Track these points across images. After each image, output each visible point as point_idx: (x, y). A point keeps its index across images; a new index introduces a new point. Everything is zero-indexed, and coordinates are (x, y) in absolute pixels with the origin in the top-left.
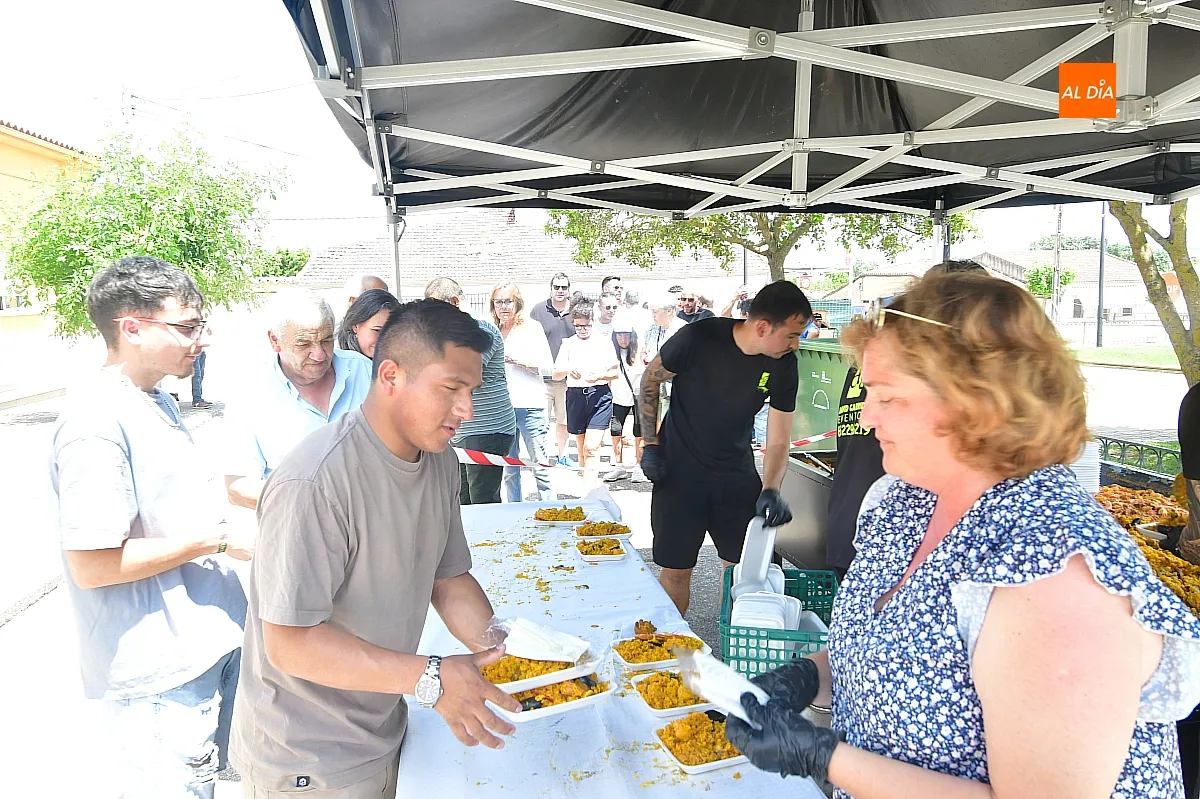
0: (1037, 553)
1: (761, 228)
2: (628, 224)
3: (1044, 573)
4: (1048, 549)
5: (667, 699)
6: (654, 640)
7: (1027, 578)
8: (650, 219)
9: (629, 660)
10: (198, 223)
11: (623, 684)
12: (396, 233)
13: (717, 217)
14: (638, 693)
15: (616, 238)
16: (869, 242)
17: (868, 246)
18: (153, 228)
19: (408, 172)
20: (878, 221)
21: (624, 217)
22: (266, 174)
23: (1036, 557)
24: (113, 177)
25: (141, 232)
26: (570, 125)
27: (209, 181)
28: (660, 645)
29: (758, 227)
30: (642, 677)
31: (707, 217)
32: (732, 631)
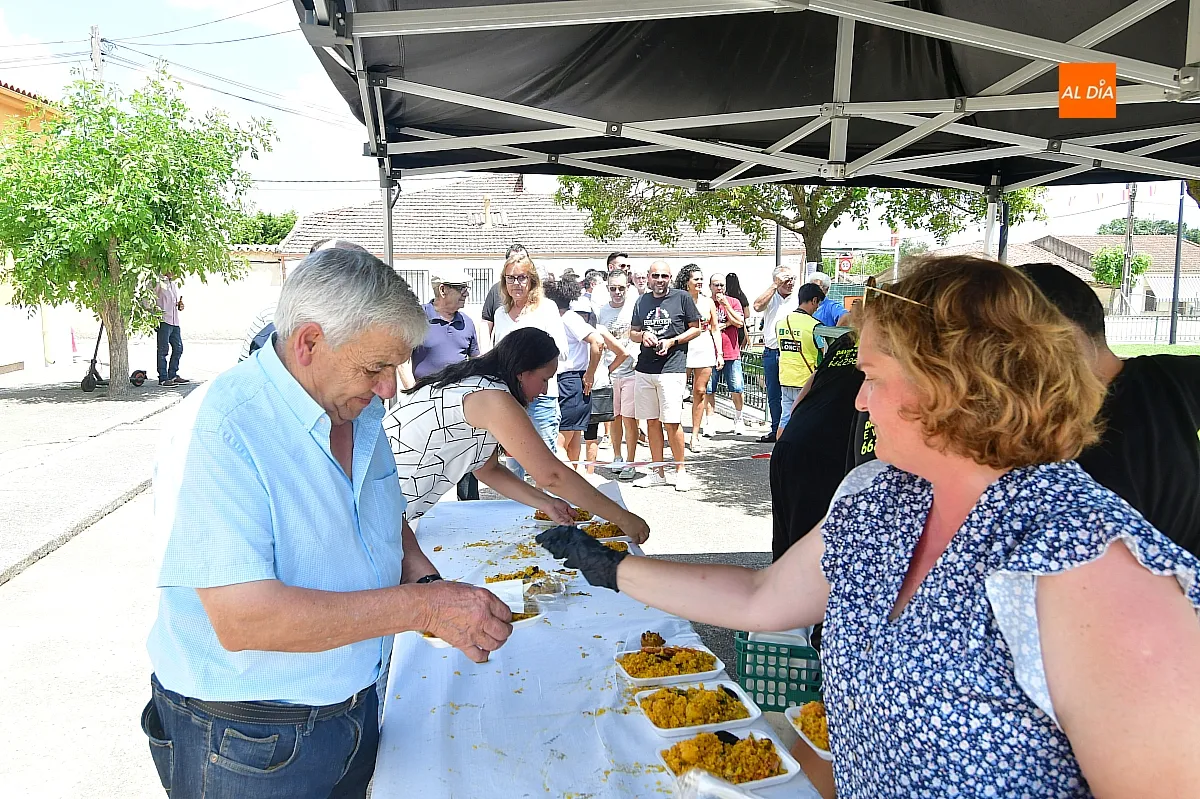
0: (1072, 539)
1: (797, 202)
2: (649, 195)
3: (1082, 560)
4: (1083, 535)
5: (674, 717)
6: (661, 653)
7: (1064, 566)
8: (672, 190)
9: (633, 674)
10: (172, 182)
11: (625, 700)
12: (389, 198)
13: (748, 189)
14: (642, 710)
15: (634, 210)
16: (918, 221)
17: (916, 225)
18: (122, 188)
19: (405, 131)
20: (927, 198)
21: (643, 186)
22: (248, 130)
23: (1072, 543)
24: (79, 129)
25: (109, 191)
26: (585, 82)
27: (185, 137)
28: (668, 659)
29: (793, 202)
30: (647, 693)
31: (736, 189)
32: (749, 647)
